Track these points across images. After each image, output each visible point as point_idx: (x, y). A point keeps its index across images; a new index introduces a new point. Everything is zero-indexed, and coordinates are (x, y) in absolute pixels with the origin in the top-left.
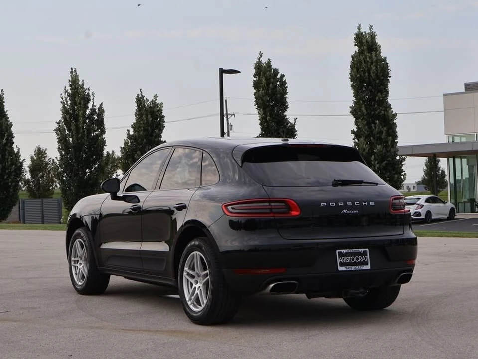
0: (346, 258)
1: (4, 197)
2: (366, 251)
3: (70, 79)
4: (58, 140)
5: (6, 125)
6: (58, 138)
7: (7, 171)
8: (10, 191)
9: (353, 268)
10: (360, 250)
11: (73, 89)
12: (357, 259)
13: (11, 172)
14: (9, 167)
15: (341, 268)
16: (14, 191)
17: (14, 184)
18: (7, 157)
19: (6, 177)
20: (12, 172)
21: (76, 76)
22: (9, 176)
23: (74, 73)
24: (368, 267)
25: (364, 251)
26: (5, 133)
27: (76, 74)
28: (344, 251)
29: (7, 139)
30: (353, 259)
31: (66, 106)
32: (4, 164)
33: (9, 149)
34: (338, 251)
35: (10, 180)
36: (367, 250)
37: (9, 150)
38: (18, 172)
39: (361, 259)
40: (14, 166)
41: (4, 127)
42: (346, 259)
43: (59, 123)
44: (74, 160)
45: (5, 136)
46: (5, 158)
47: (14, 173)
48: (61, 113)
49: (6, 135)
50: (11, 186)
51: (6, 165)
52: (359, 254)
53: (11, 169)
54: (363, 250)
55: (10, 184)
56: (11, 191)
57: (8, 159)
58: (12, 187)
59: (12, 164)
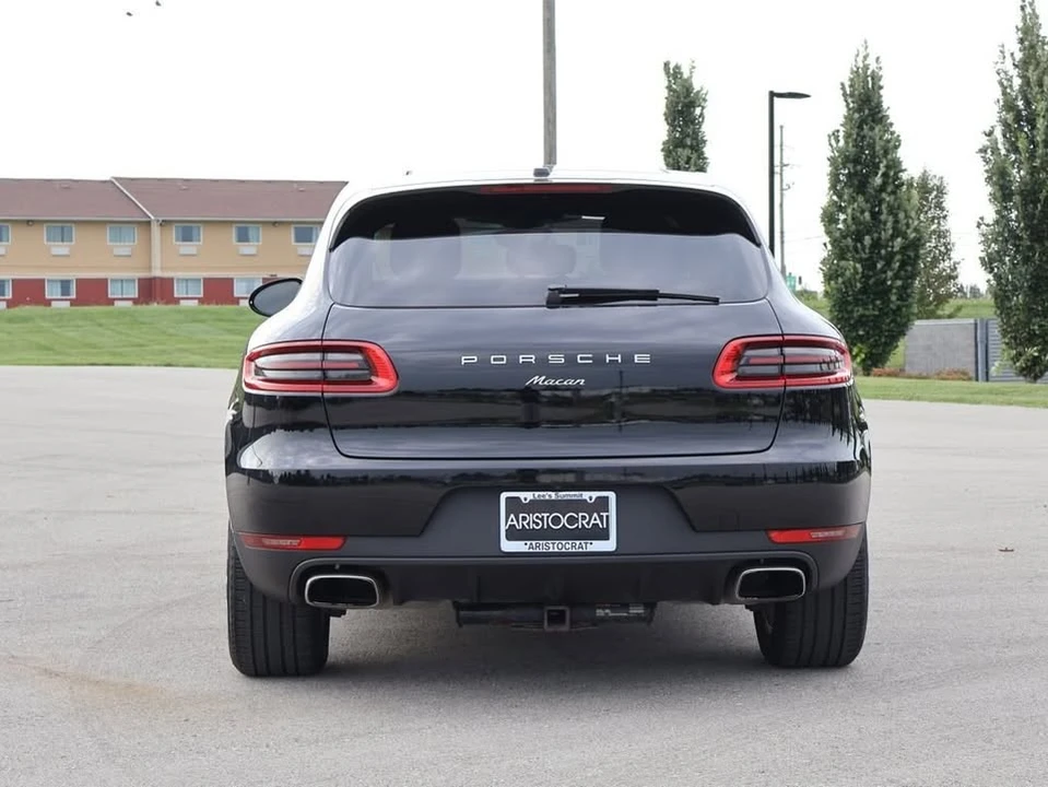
0: (531, 518)
1: (877, 313)
2: (606, 499)
3: (1020, 25)
4: (986, 175)
5: (882, 143)
6: (987, 171)
7: (883, 252)
8: (889, 299)
9: (553, 547)
10: (586, 495)
11: (1025, 48)
12: (571, 520)
13: (891, 256)
14: (888, 241)
15: (508, 546)
16: (900, 298)
17: (899, 283)
18: (883, 217)
19: (879, 266)
20: (897, 253)
21: (1035, 16)
22: (888, 263)
23: (1028, 10)
24: (609, 545)
25: (598, 498)
26: (880, 162)
27: (1033, 10)
28: (527, 496)
29: (885, 175)
30: (556, 521)
31: (1008, 90)
32: (876, 235)
33: (888, 199)
34: (504, 496)
35: (890, 274)
36: (612, 496)
37: (888, 202)
38: (912, 254)
39: (585, 521)
40: (899, 240)
41: (878, 148)
42: (531, 521)
43: (990, 134)
44: (1022, 225)
45: (879, 168)
46: (880, 221)
47: (898, 257)
48: (996, 108)
49: (881, 165)
50: (891, 287)
51: (880, 238)
52: (580, 505)
53: (893, 247)
54: (595, 494)
55: (889, 283)
56: (894, 298)
57: (885, 224)
58: (894, 291)
59: (893, 237)
